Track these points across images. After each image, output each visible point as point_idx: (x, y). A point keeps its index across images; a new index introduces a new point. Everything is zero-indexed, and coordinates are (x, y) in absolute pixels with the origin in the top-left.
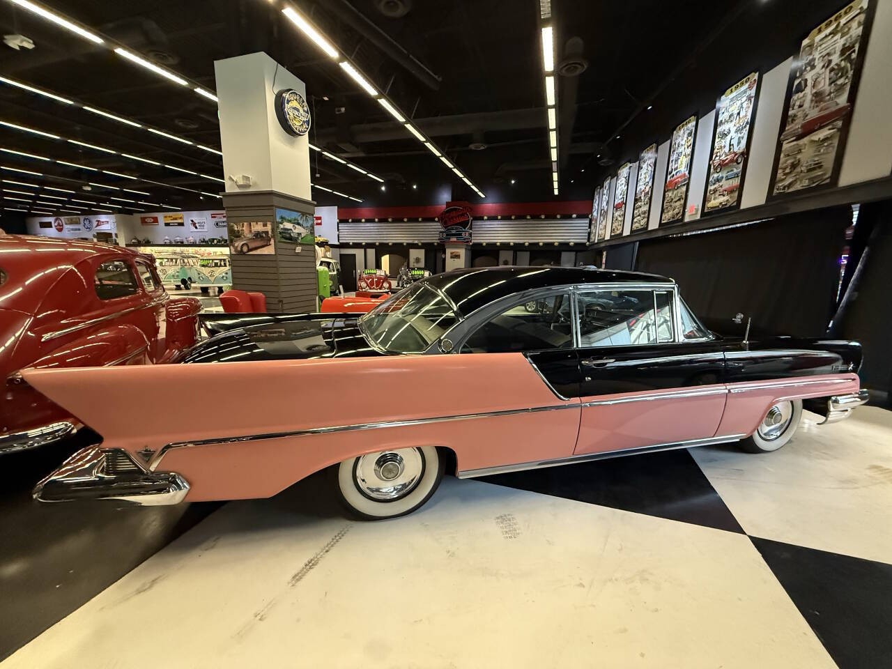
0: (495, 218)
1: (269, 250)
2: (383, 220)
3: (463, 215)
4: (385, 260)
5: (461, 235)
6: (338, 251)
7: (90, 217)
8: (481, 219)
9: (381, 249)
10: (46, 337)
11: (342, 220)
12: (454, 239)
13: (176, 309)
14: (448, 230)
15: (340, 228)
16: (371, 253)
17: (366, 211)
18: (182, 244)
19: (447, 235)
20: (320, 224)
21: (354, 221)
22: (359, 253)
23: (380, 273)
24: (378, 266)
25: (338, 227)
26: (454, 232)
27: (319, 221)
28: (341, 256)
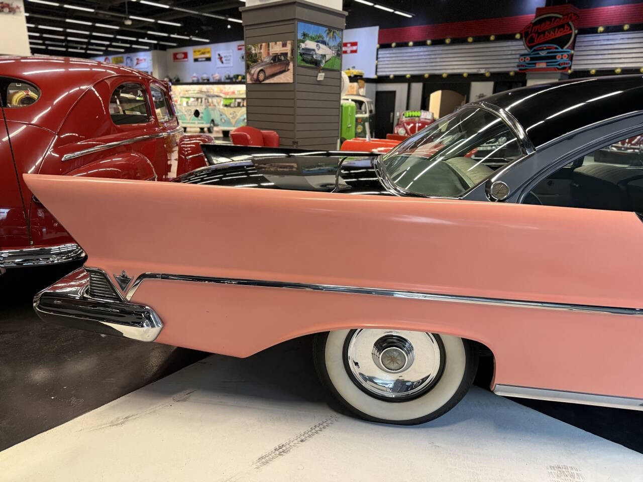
0: (618, 29)
1: (287, 78)
2: (438, 42)
3: (562, 26)
4: (436, 98)
5: (554, 57)
6: (374, 87)
7: (131, 55)
8: (594, 31)
9: (431, 83)
10: (66, 156)
11: (384, 45)
12: (542, 65)
13: (189, 144)
14: (535, 50)
15: (379, 56)
16: (417, 88)
17: (416, 30)
18: (208, 82)
19: (532, 59)
20: (355, 51)
21: (398, 46)
22: (400, 89)
23: (425, 116)
24: (425, 106)
25: (377, 54)
26: (543, 53)
27: (354, 48)
28: (378, 94)
